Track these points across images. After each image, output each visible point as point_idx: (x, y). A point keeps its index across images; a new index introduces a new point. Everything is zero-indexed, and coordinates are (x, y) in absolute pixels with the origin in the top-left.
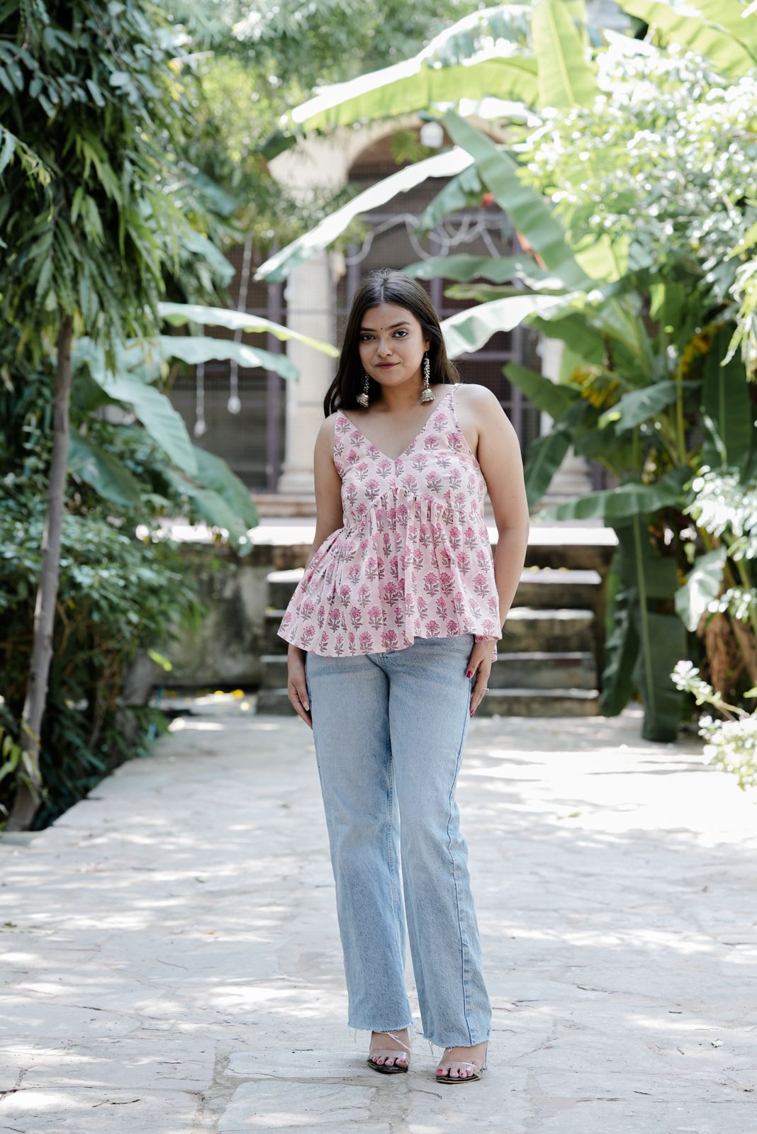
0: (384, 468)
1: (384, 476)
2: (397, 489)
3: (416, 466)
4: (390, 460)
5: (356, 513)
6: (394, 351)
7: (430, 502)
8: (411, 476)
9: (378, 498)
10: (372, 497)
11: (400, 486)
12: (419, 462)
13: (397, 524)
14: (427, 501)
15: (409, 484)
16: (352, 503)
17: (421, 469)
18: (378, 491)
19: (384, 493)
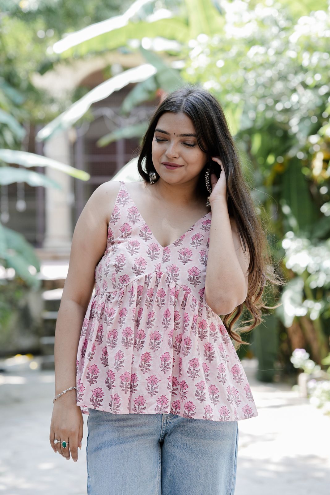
0: (153, 251)
1: (153, 258)
2: (161, 274)
3: (181, 259)
4: (160, 246)
5: (118, 281)
6: (180, 155)
7: (188, 293)
8: (175, 266)
9: (143, 275)
10: (138, 272)
11: (164, 270)
12: (185, 255)
13: (154, 304)
14: (185, 292)
15: (172, 272)
16: (117, 271)
17: (185, 262)
18: (144, 269)
19: (149, 273)
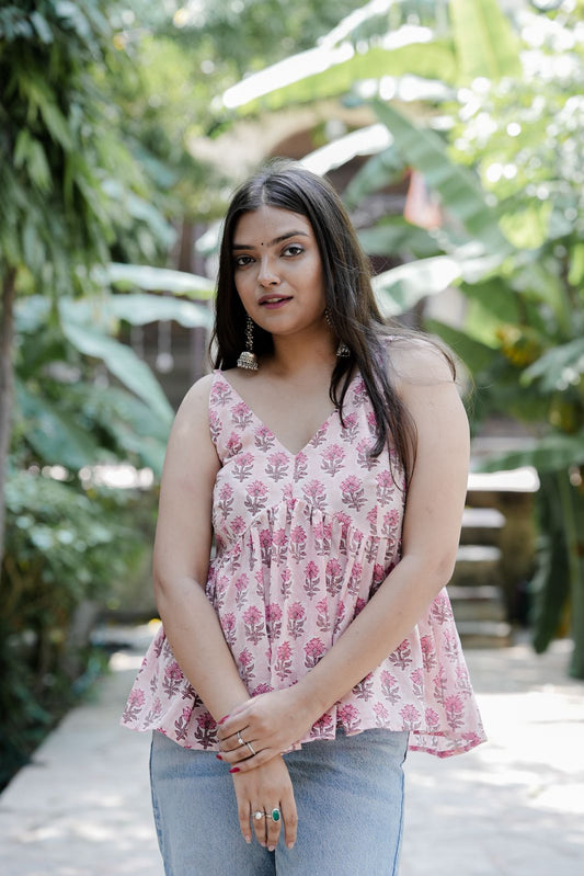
0: (277, 465)
1: (277, 477)
2: (294, 502)
3: (326, 467)
4: (288, 454)
6: (283, 278)
7: (347, 525)
10: (255, 508)
11: (299, 495)
12: (332, 458)
14: (342, 524)
15: (313, 495)
17: (333, 472)
18: (265, 500)
19: (273, 505)
